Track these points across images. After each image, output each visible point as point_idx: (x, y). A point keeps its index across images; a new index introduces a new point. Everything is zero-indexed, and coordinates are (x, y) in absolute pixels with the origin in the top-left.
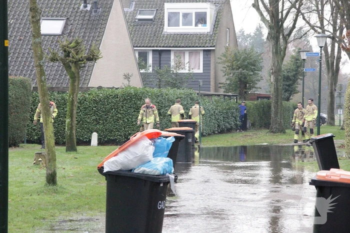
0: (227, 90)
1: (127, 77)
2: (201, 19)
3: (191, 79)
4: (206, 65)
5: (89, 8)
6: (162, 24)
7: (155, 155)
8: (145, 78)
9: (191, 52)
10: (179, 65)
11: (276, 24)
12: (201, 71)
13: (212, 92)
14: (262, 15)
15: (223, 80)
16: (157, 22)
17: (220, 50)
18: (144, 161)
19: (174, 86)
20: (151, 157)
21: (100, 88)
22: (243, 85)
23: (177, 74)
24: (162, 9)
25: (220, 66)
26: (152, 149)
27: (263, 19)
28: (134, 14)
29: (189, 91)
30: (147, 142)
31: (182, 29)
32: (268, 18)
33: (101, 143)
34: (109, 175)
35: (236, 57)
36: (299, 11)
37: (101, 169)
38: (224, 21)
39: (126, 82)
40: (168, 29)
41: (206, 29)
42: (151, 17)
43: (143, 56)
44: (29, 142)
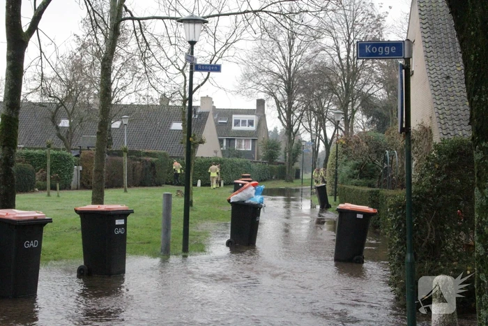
0: (263, 159)
1: (216, 152)
2: (251, 123)
3: (246, 154)
4: (253, 147)
5: (197, 117)
6: (231, 125)
7: (256, 194)
8: (223, 152)
9: (245, 140)
10: (240, 146)
11: (289, 127)
12: (250, 149)
13: (256, 160)
14: (282, 122)
15: (261, 154)
16: (229, 124)
17: (260, 139)
18: (250, 197)
19: (238, 157)
20: (254, 195)
21: (202, 157)
22: (271, 157)
23: (239, 151)
24: (231, 118)
25: (260, 147)
26: (254, 191)
27: (283, 125)
28: (217, 119)
29: (246, 160)
30: (252, 188)
31: (241, 128)
32: (286, 124)
33: (202, 185)
34: (234, 204)
35: (268, 143)
36: (300, 122)
37: (229, 201)
38: (262, 125)
39: (215, 155)
40: (234, 128)
41: (253, 128)
42: (225, 121)
43: (221, 141)
44: (166, 184)
